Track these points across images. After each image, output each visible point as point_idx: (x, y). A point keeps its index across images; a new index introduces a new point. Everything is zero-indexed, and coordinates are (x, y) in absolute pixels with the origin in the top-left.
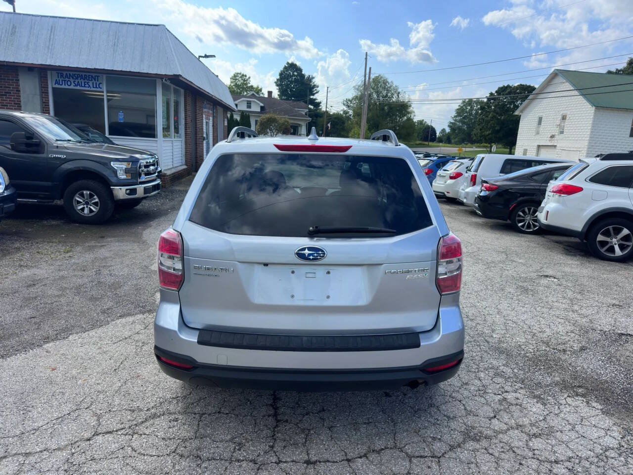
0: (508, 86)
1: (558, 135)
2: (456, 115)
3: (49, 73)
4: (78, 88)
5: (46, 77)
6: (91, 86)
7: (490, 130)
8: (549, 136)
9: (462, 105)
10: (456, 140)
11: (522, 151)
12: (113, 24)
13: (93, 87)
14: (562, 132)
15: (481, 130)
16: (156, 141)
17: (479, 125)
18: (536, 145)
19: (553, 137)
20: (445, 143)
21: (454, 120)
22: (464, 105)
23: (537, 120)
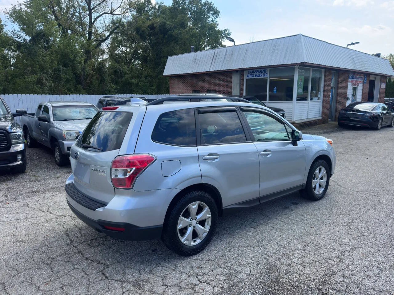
3: (245, 71)
4: (257, 77)
5: (243, 74)
6: (262, 75)
12: (274, 40)
13: (263, 76)
16: (292, 103)
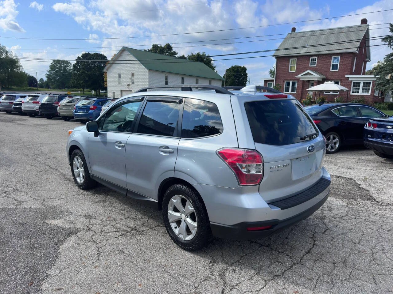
0: (88, 54)
1: (132, 84)
2: (50, 69)
7: (82, 81)
8: (127, 85)
9: (53, 63)
10: (54, 86)
11: (112, 93)
14: (133, 83)
15: (76, 80)
17: (74, 77)
18: (120, 90)
19: (128, 85)
20: (45, 88)
21: (50, 73)
22: (55, 63)
23: (118, 75)
